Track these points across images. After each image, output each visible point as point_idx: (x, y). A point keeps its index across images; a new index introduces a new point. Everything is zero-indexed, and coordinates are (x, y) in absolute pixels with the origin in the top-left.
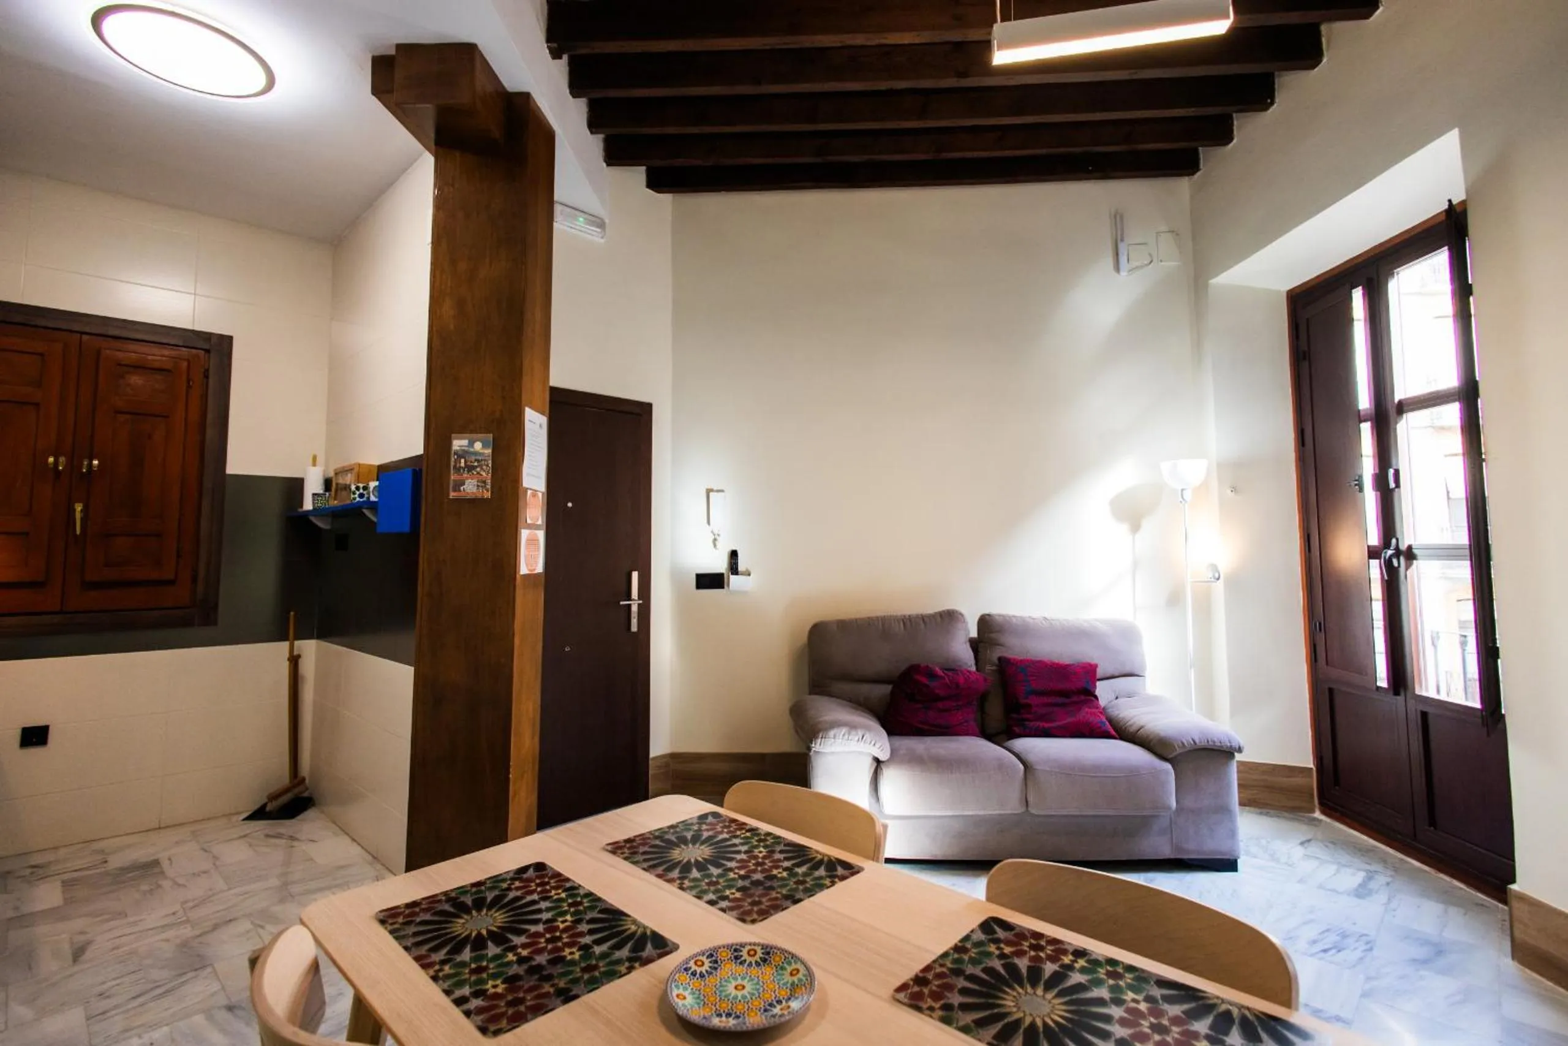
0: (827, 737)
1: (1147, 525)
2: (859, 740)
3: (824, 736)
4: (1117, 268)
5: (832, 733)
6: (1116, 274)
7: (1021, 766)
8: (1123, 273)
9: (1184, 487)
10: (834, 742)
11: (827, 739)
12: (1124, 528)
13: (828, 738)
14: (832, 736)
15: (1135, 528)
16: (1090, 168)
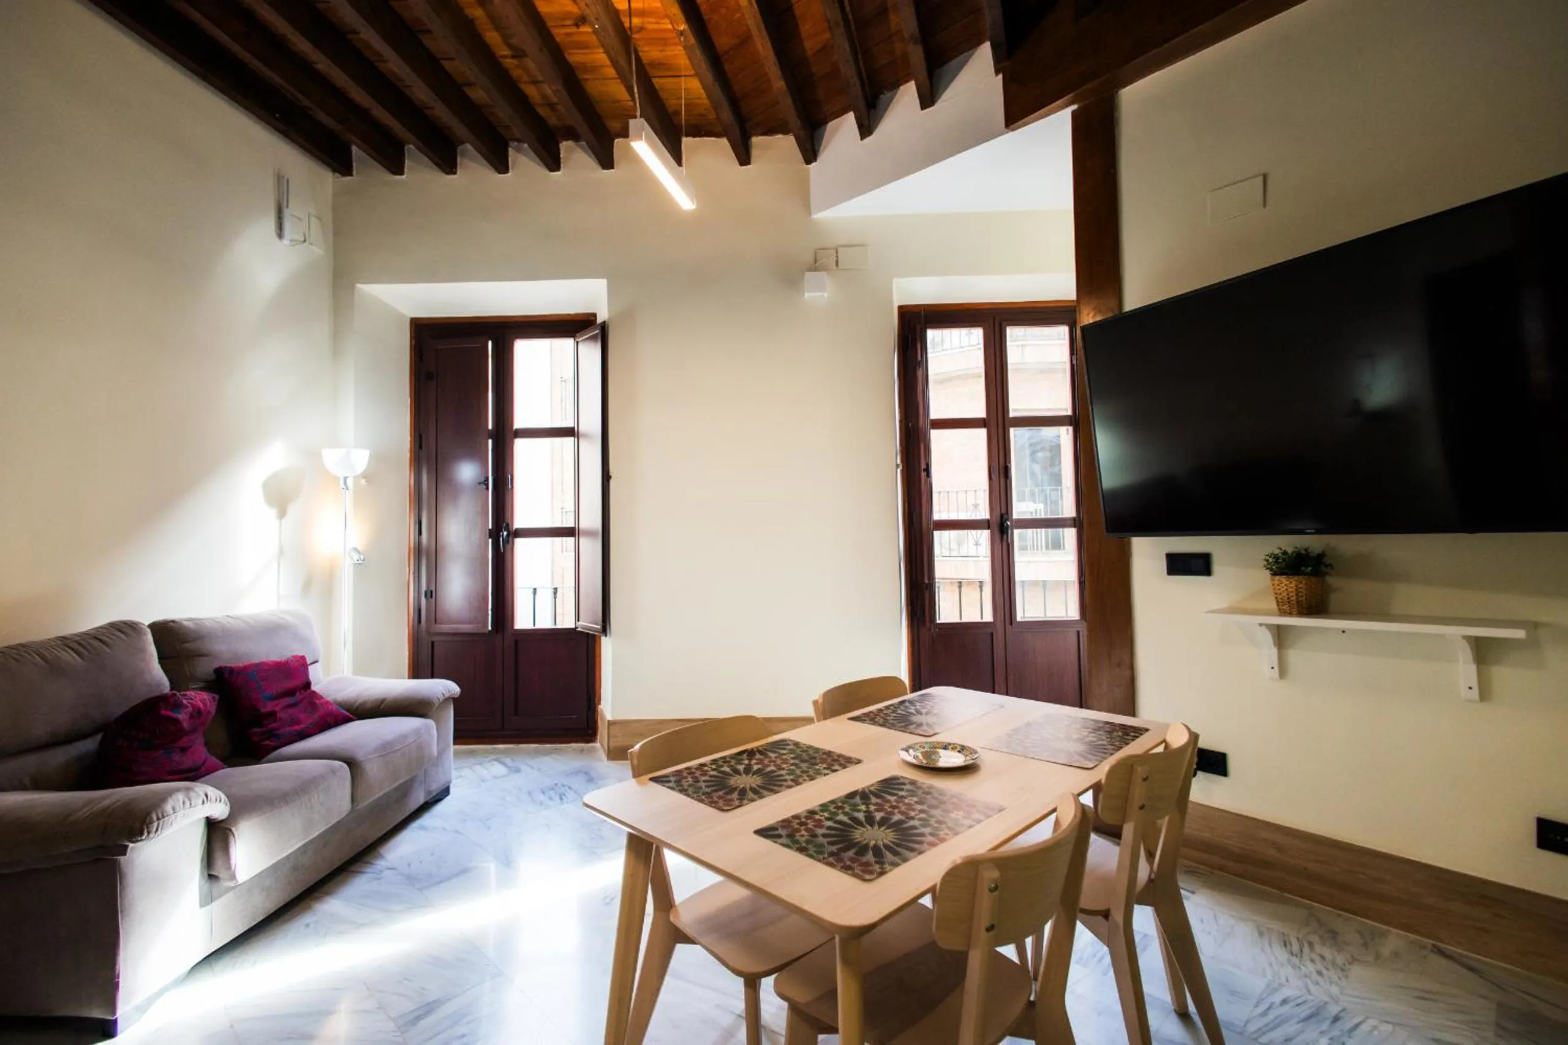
0: (165, 814)
1: (292, 510)
2: (203, 802)
3: (160, 816)
4: (280, 234)
5: (168, 807)
6: (277, 240)
7: (345, 765)
8: (286, 242)
9: (346, 476)
10: (176, 817)
11: (166, 818)
12: (273, 512)
13: (167, 816)
14: (172, 812)
15: (282, 514)
16: (277, 115)
